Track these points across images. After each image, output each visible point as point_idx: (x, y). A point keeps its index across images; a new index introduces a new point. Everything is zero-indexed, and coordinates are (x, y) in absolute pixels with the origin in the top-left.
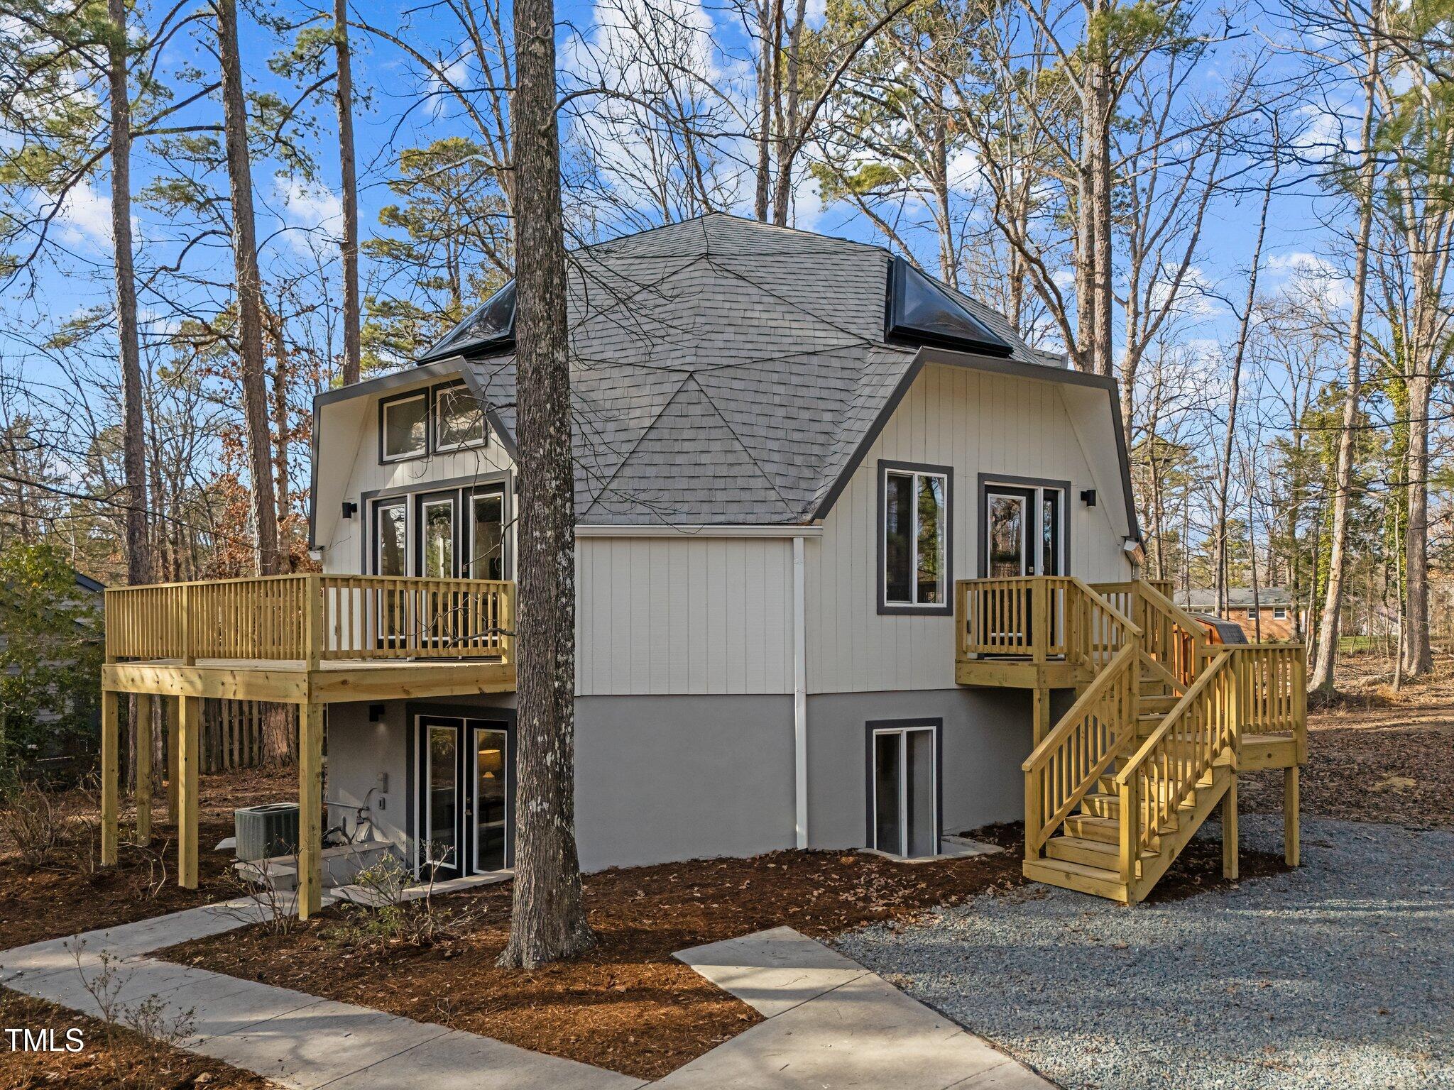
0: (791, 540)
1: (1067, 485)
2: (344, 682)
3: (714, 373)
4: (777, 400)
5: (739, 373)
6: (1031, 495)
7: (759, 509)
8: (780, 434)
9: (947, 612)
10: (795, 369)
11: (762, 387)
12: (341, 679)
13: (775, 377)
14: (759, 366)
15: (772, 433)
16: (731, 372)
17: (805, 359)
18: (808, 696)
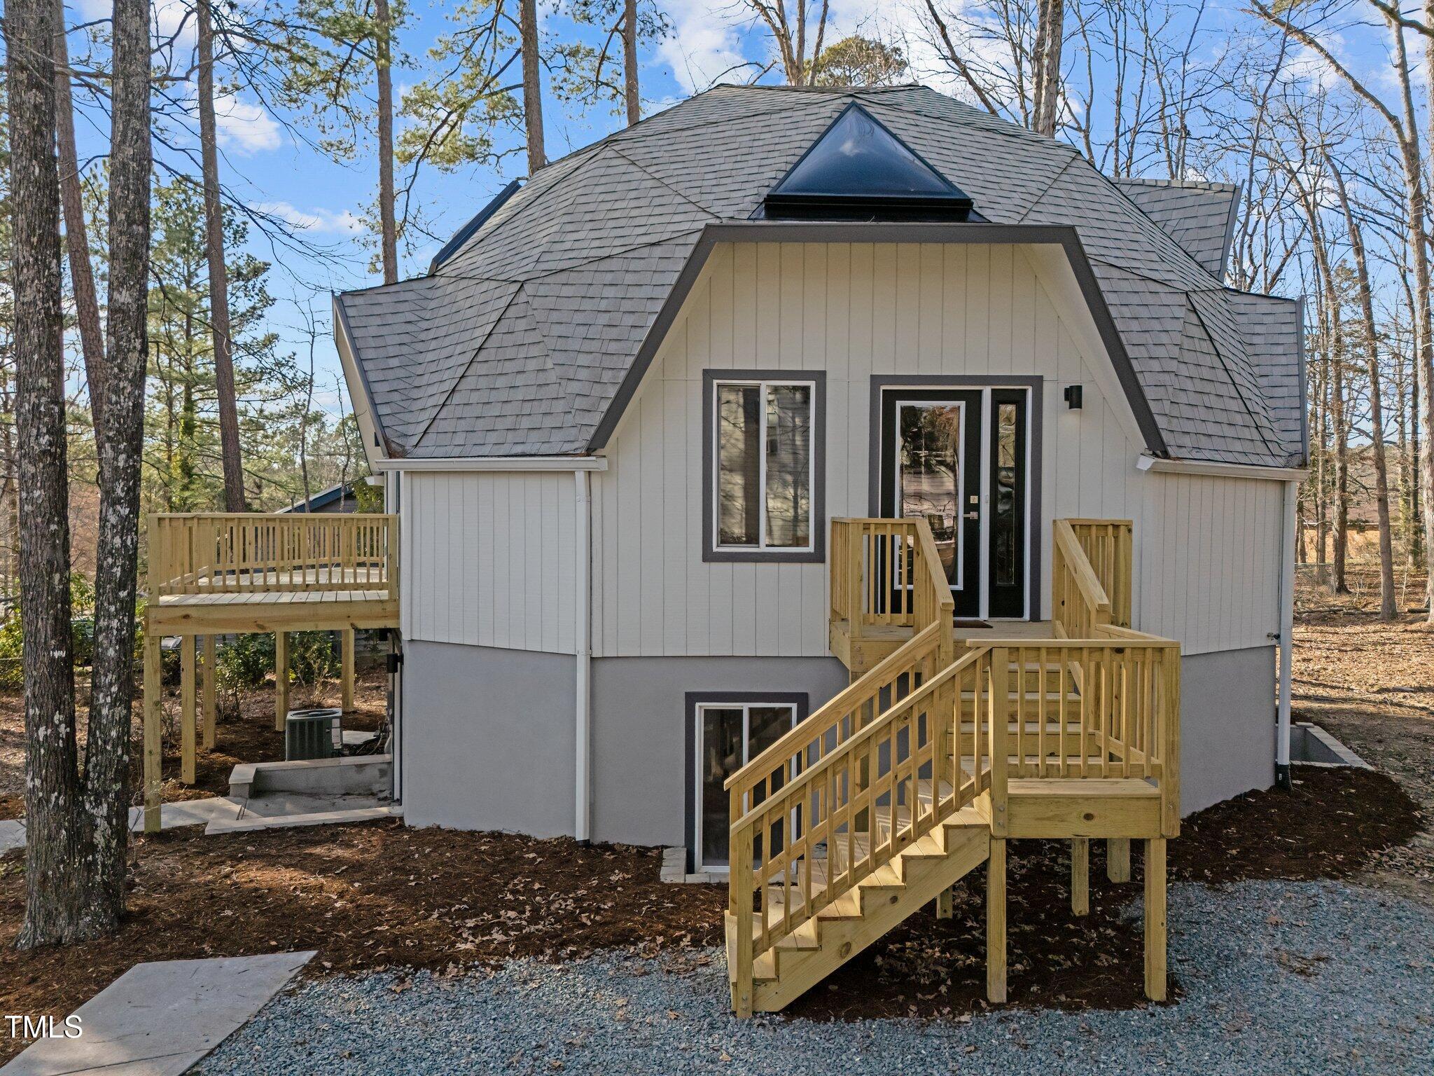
0: (573, 473)
1: (1037, 382)
2: (186, 617)
3: (547, 280)
4: (603, 305)
5: (573, 278)
6: (973, 399)
7: (557, 436)
8: (594, 346)
9: (818, 557)
10: (634, 265)
11: (592, 292)
12: (184, 613)
13: (609, 278)
14: (593, 267)
15: (587, 346)
16: (562, 277)
17: (645, 252)
18: (592, 659)
